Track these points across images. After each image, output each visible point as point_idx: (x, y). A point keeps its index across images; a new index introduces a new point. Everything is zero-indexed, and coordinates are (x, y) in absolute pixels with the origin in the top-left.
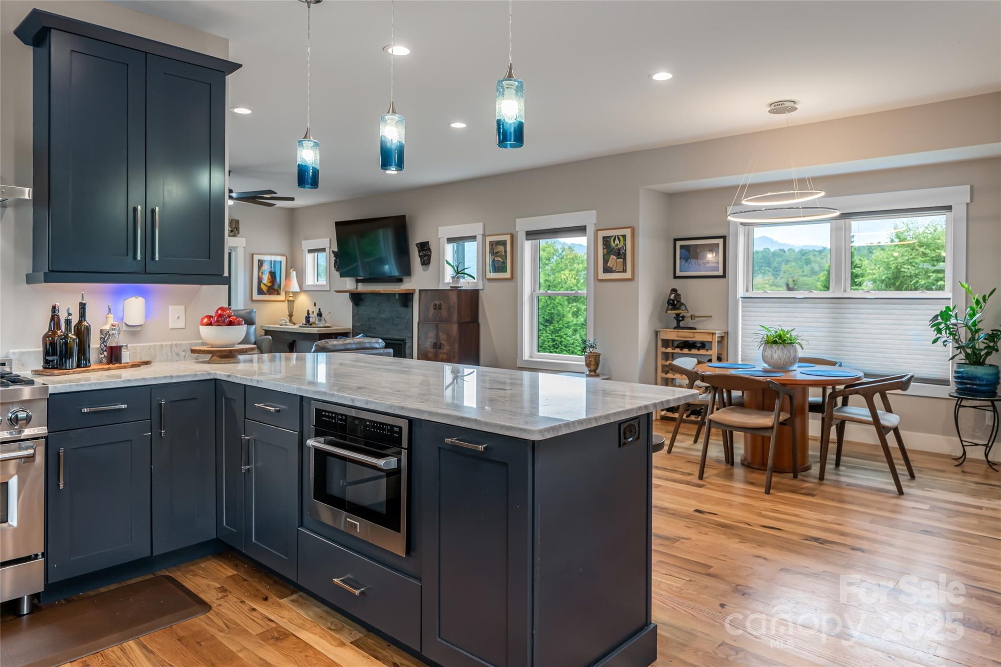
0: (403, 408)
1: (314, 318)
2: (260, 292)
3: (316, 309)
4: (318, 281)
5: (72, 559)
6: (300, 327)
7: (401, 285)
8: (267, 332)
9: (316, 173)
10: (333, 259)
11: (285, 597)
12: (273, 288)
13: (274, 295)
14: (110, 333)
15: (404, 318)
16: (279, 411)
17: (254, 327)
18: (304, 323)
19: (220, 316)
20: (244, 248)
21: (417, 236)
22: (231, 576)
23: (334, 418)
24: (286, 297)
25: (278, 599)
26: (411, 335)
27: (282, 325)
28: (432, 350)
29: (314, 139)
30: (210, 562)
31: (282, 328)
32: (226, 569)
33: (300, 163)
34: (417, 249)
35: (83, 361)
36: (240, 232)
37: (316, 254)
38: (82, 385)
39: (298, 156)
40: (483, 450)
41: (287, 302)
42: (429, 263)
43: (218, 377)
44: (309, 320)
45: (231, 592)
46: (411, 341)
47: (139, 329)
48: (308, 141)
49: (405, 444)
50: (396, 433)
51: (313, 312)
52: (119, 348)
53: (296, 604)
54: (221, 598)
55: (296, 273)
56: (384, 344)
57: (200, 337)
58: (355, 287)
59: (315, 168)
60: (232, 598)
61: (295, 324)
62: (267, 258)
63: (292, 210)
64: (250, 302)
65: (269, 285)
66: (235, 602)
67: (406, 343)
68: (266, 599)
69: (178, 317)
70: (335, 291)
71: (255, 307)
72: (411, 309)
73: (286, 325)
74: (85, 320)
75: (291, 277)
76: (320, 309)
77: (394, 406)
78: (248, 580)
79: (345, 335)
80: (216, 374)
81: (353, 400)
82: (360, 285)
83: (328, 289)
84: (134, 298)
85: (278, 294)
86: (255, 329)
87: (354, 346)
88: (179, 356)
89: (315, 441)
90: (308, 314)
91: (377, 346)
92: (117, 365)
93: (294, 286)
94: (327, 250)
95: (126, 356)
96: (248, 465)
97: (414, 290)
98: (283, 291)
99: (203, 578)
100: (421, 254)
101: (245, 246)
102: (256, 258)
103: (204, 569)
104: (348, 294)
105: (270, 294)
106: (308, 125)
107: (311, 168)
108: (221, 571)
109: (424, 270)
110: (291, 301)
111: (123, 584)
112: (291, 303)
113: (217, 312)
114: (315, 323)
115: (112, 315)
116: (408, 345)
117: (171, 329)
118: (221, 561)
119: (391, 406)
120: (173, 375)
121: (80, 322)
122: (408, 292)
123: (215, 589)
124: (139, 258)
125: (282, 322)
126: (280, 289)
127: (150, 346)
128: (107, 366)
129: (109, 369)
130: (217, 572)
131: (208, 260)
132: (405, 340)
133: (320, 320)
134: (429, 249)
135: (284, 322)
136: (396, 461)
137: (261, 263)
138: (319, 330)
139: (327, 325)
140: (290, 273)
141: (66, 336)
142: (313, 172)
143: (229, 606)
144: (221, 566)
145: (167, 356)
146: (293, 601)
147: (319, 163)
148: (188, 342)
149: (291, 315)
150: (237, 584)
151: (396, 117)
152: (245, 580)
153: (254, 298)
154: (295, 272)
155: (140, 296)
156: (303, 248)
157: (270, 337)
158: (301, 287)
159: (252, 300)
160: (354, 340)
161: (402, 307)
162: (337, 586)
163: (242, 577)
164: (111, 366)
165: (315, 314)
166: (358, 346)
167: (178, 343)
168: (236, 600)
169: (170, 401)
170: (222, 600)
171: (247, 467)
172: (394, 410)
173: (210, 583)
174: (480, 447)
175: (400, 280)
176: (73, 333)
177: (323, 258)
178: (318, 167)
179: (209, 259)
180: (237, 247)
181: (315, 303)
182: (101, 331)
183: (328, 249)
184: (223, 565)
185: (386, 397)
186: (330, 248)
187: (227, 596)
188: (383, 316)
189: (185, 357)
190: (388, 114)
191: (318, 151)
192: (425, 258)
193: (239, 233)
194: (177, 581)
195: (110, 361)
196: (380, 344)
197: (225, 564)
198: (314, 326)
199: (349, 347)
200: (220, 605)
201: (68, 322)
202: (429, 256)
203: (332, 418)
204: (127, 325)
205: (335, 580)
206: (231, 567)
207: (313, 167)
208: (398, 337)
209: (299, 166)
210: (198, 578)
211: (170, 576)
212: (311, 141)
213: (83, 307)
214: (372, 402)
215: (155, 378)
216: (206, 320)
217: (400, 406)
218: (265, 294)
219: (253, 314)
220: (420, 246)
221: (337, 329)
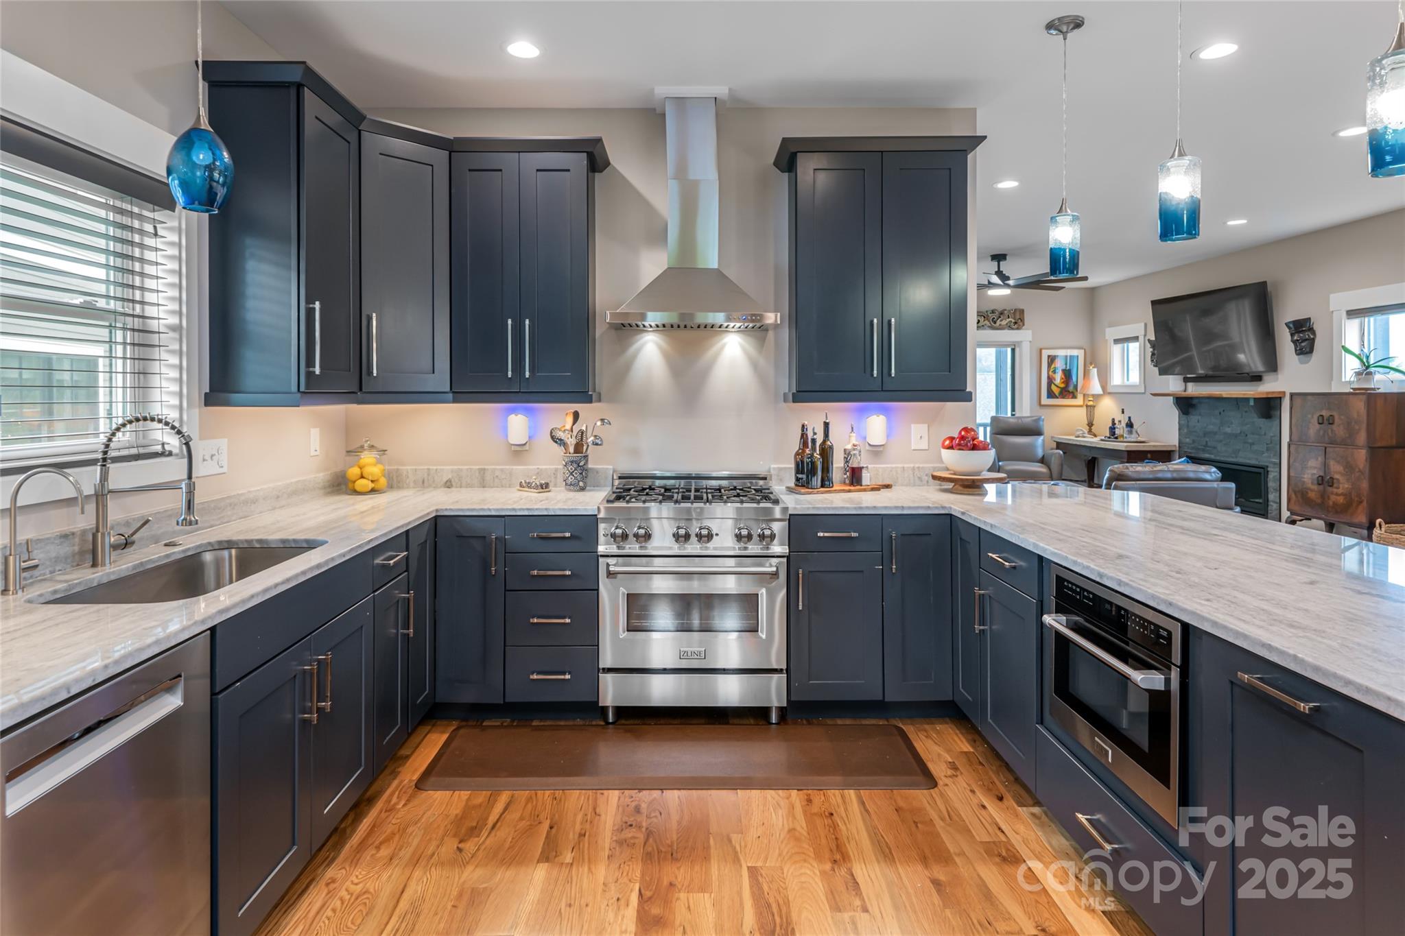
0: (1171, 604)
1: (1121, 429)
2: (1051, 395)
3: (1124, 418)
4: (1128, 380)
5: (811, 682)
6: (1102, 440)
7: (1259, 386)
8: (1059, 445)
9: (1075, 256)
10: (1149, 350)
11: (1025, 806)
12: (1067, 390)
13: (1068, 398)
14: (851, 453)
15: (1265, 434)
16: (1014, 568)
17: (1042, 437)
18: (1108, 435)
19: (962, 438)
20: (1030, 342)
21: (1287, 312)
22: (966, 753)
23: (1079, 593)
24: (1084, 401)
25: (1016, 806)
26: (1278, 461)
27: (1078, 437)
28: (1315, 487)
29: (1072, 212)
30: (947, 726)
31: (1077, 441)
32: (962, 742)
33: (1052, 246)
34: (1288, 330)
35: (826, 482)
36: (1026, 323)
37: (1126, 345)
38: (818, 508)
39: (1050, 237)
40: (1307, 712)
41: (1085, 407)
42: (1311, 351)
43: (953, 513)
44: (1114, 432)
45: (962, 773)
46: (1278, 469)
47: (881, 449)
48: (1065, 215)
49: (1177, 657)
50: (1163, 638)
51: (1120, 421)
52: (860, 469)
53: (1037, 821)
54: (950, 777)
55: (1098, 371)
56: (1219, 475)
57: (942, 462)
58: (1183, 388)
59: (1074, 250)
60: (961, 781)
61: (1095, 436)
62: (1061, 353)
63: (1093, 290)
64: (1038, 407)
65: (1063, 386)
66: (965, 788)
67: (1268, 472)
68: (1001, 799)
69: (921, 437)
70: (1151, 394)
71: (1043, 413)
72: (1278, 421)
73: (1084, 437)
74: (828, 440)
75: (1091, 374)
76: (1130, 418)
77: (1159, 598)
78: (984, 765)
79: (1164, 456)
80: (951, 508)
81: (1101, 575)
82: (1190, 385)
83: (1143, 391)
84: (875, 416)
85: (1074, 397)
86: (1043, 440)
87: (1169, 475)
88: (922, 481)
89: (1054, 620)
90: (1114, 423)
91: (1208, 476)
92: (858, 487)
93: (1096, 387)
94: (1141, 338)
95: (866, 478)
96: (983, 625)
97: (1284, 393)
98: (1080, 393)
99: (936, 743)
100: (1295, 338)
101: (1031, 339)
102: (1045, 353)
103: (938, 732)
104: (1172, 398)
105: (1063, 398)
106: (1064, 193)
107: (1067, 250)
108: (956, 742)
109: (1301, 362)
110: (1091, 406)
111: (858, 722)
112: (1090, 409)
113: (960, 433)
114: (1122, 436)
115: (854, 435)
116: (1271, 476)
117: (914, 450)
118: (958, 729)
119: (1153, 597)
120: (904, 505)
121: (824, 442)
122: (1270, 396)
123: (946, 763)
124: (875, 375)
125: (1078, 433)
126: (1077, 391)
127: (892, 468)
128: (847, 488)
129: (849, 491)
130: (951, 741)
131: (948, 373)
132: (1267, 467)
133: (1130, 433)
134: (1311, 330)
135: (1081, 432)
136: (1163, 680)
137: (1052, 359)
138: (1127, 446)
139: (1140, 439)
140: (1089, 370)
141: (812, 455)
142: (1069, 255)
143: (956, 790)
144: (957, 734)
145: (909, 480)
146: (1033, 815)
147: (1079, 242)
148: (932, 465)
149: (1090, 425)
150: (970, 765)
151: (1186, 161)
152: (981, 763)
153: (1043, 403)
154: (1096, 370)
155: (881, 414)
156: (1107, 338)
157: (1061, 452)
158: (1104, 388)
159: (1040, 405)
160: (1169, 466)
161: (1259, 418)
162: (1080, 824)
163: (978, 759)
164: (852, 488)
165: (1124, 424)
166: (1175, 475)
167: (921, 466)
168: (966, 786)
169: (902, 535)
170: (950, 779)
171: (982, 627)
172: (1158, 604)
173: (942, 753)
174: (1302, 704)
175: (1257, 378)
176: (818, 453)
177: (1134, 348)
178: (1077, 248)
179: (950, 372)
180: (1021, 342)
181: (1123, 410)
182: (845, 450)
183: (1143, 337)
184: (960, 735)
185: (1152, 580)
186: (1145, 335)
187: (957, 776)
188: (1228, 430)
189: (928, 482)
190: (1172, 159)
191: (1077, 227)
192: (1303, 344)
193: (1024, 325)
194: (908, 737)
195: (852, 484)
196: (1213, 475)
197: (962, 734)
198: (1122, 439)
199: (1160, 475)
200: (947, 785)
201: (814, 441)
202: (1312, 342)
203: (1074, 591)
204: (870, 445)
205: (1080, 816)
206: (968, 741)
207: (1070, 249)
208: (1253, 462)
209: (1051, 249)
210: (930, 741)
211: (901, 728)
212: (1068, 215)
213: (826, 425)
214: (1127, 584)
215: (886, 508)
216: (947, 442)
217: (1167, 600)
218: (1058, 398)
219: (1041, 423)
220: (1294, 325)
221: (1154, 446)
